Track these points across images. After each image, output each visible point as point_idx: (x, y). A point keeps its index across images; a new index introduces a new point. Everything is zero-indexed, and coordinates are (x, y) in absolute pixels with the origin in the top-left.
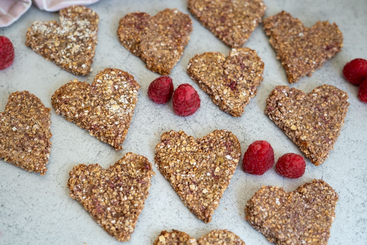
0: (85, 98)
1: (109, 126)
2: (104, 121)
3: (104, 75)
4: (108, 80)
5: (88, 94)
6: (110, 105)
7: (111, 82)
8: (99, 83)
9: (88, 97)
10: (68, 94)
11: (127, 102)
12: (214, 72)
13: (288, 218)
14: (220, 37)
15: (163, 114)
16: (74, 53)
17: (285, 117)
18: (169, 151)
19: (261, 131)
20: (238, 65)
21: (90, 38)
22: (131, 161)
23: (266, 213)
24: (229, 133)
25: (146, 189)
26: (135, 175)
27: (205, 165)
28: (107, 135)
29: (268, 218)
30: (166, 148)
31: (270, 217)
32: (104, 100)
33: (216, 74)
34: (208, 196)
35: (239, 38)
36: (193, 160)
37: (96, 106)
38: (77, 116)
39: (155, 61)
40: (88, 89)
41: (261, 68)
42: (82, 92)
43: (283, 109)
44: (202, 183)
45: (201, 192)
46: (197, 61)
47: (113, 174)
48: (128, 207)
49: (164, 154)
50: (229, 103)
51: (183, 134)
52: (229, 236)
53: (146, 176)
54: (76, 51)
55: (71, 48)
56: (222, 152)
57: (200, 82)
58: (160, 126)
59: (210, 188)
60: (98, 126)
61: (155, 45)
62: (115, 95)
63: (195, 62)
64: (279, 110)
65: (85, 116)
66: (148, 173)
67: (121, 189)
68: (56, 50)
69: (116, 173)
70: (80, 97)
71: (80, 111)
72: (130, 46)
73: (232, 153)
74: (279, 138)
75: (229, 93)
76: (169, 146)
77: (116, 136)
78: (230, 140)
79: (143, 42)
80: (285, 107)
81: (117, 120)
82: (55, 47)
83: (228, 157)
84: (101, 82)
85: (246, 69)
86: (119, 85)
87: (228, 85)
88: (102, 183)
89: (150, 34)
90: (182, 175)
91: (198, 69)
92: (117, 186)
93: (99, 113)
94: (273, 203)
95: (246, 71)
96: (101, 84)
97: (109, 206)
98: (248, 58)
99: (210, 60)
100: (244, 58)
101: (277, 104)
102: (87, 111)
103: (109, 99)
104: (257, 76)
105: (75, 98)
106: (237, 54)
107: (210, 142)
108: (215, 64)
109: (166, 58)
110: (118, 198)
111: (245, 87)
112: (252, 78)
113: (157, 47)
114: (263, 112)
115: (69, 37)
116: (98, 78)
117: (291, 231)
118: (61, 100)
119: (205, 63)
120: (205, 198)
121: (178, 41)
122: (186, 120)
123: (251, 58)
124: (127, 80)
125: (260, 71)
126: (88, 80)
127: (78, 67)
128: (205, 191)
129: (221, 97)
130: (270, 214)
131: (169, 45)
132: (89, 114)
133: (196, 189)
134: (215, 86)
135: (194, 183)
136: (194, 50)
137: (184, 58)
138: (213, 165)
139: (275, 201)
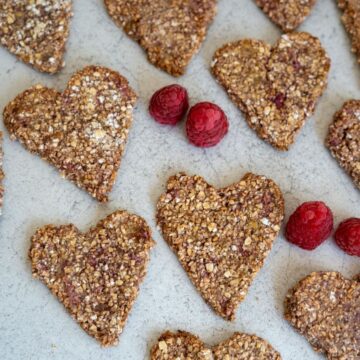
0: (54, 117)
1: (89, 166)
2: (82, 157)
3: (83, 77)
4: (88, 86)
5: (59, 111)
6: (92, 130)
7: (93, 91)
8: (74, 92)
9: (59, 116)
10: (28, 109)
11: (117, 126)
12: (251, 76)
13: (345, 322)
14: (266, 9)
15: (170, 142)
16: (38, 37)
17: (355, 157)
18: (177, 207)
19: (318, 174)
20: (289, 65)
21: (62, 10)
22: (121, 224)
23: (314, 315)
24: (269, 181)
25: (142, 269)
26: (127, 247)
27: (230, 233)
28: (86, 181)
29: (317, 322)
30: (173, 203)
31: (319, 320)
32: (82, 122)
33: (255, 79)
34: (232, 283)
35: (295, 15)
36: (213, 224)
37: (70, 132)
38: (41, 147)
39: (161, 52)
40: (58, 102)
41: (325, 69)
42: (50, 107)
43: (353, 145)
44: (224, 262)
45: (222, 274)
46: (226, 55)
47: (94, 243)
48: (115, 297)
49: (171, 213)
50: (273, 131)
51: (199, 182)
52: (259, 346)
53: (143, 249)
54: (41, 34)
55: (32, 28)
56: (256, 213)
57: (229, 91)
58: (166, 163)
59: (236, 270)
60: (74, 166)
61: (162, 24)
62: (99, 112)
63: (224, 58)
64: (347, 145)
65: (53, 148)
66: (146, 245)
67: (106, 268)
68: (9, 30)
69: (99, 241)
70: (47, 116)
71: (47, 139)
72: (124, 23)
73: (271, 215)
74: (343, 187)
75: (272, 114)
76: (178, 200)
77: (100, 184)
78: (269, 193)
79: (144, 19)
80: (357, 141)
81: (101, 157)
82: (8, 25)
83: (265, 221)
84: (78, 90)
85: (301, 71)
86: (106, 96)
87: (272, 100)
88: (78, 257)
89: (156, 5)
90: (196, 248)
91: (228, 69)
92: (100, 262)
93: (74, 144)
94: (326, 299)
95: (301, 76)
96: (78, 93)
97: (88, 294)
98: (306, 51)
99: (246, 54)
100: (299, 52)
101: (345, 134)
102: (56, 141)
103: (90, 120)
104: (317, 84)
105: (38, 116)
106: (289, 45)
107: (240, 194)
108: (255, 61)
109: (179, 48)
110: (101, 281)
111: (297, 104)
112: (310, 88)
113: (165, 29)
114: (322, 143)
115: (29, 8)
116: (73, 83)
117: (347, 342)
118: (17, 119)
119: (238, 59)
120: (227, 284)
121: (200, 19)
122: (205, 153)
123: (310, 52)
124: (117, 87)
125: (322, 75)
126: (59, 80)
127: (43, 61)
128: (227, 274)
129: (259, 120)
130: (320, 316)
131: (184, 24)
132: (59, 144)
133: (215, 271)
134: (252, 100)
135: (213, 260)
136: (224, 30)
137: (207, 44)
138: (242, 234)
139: (328, 295)
